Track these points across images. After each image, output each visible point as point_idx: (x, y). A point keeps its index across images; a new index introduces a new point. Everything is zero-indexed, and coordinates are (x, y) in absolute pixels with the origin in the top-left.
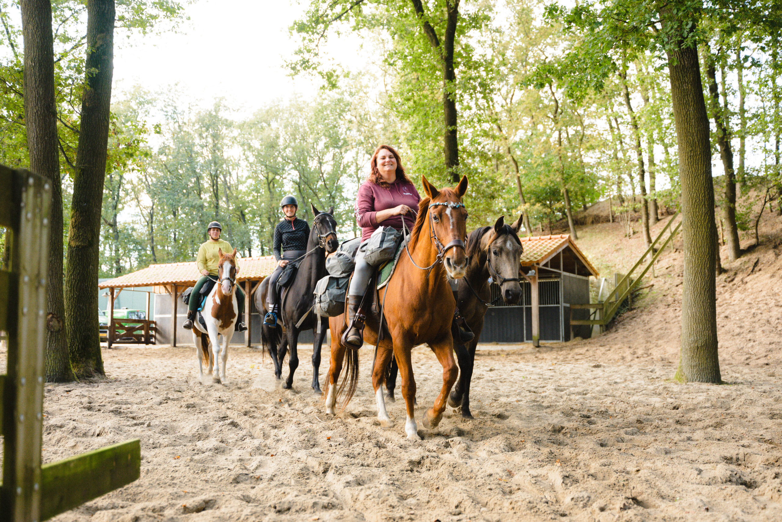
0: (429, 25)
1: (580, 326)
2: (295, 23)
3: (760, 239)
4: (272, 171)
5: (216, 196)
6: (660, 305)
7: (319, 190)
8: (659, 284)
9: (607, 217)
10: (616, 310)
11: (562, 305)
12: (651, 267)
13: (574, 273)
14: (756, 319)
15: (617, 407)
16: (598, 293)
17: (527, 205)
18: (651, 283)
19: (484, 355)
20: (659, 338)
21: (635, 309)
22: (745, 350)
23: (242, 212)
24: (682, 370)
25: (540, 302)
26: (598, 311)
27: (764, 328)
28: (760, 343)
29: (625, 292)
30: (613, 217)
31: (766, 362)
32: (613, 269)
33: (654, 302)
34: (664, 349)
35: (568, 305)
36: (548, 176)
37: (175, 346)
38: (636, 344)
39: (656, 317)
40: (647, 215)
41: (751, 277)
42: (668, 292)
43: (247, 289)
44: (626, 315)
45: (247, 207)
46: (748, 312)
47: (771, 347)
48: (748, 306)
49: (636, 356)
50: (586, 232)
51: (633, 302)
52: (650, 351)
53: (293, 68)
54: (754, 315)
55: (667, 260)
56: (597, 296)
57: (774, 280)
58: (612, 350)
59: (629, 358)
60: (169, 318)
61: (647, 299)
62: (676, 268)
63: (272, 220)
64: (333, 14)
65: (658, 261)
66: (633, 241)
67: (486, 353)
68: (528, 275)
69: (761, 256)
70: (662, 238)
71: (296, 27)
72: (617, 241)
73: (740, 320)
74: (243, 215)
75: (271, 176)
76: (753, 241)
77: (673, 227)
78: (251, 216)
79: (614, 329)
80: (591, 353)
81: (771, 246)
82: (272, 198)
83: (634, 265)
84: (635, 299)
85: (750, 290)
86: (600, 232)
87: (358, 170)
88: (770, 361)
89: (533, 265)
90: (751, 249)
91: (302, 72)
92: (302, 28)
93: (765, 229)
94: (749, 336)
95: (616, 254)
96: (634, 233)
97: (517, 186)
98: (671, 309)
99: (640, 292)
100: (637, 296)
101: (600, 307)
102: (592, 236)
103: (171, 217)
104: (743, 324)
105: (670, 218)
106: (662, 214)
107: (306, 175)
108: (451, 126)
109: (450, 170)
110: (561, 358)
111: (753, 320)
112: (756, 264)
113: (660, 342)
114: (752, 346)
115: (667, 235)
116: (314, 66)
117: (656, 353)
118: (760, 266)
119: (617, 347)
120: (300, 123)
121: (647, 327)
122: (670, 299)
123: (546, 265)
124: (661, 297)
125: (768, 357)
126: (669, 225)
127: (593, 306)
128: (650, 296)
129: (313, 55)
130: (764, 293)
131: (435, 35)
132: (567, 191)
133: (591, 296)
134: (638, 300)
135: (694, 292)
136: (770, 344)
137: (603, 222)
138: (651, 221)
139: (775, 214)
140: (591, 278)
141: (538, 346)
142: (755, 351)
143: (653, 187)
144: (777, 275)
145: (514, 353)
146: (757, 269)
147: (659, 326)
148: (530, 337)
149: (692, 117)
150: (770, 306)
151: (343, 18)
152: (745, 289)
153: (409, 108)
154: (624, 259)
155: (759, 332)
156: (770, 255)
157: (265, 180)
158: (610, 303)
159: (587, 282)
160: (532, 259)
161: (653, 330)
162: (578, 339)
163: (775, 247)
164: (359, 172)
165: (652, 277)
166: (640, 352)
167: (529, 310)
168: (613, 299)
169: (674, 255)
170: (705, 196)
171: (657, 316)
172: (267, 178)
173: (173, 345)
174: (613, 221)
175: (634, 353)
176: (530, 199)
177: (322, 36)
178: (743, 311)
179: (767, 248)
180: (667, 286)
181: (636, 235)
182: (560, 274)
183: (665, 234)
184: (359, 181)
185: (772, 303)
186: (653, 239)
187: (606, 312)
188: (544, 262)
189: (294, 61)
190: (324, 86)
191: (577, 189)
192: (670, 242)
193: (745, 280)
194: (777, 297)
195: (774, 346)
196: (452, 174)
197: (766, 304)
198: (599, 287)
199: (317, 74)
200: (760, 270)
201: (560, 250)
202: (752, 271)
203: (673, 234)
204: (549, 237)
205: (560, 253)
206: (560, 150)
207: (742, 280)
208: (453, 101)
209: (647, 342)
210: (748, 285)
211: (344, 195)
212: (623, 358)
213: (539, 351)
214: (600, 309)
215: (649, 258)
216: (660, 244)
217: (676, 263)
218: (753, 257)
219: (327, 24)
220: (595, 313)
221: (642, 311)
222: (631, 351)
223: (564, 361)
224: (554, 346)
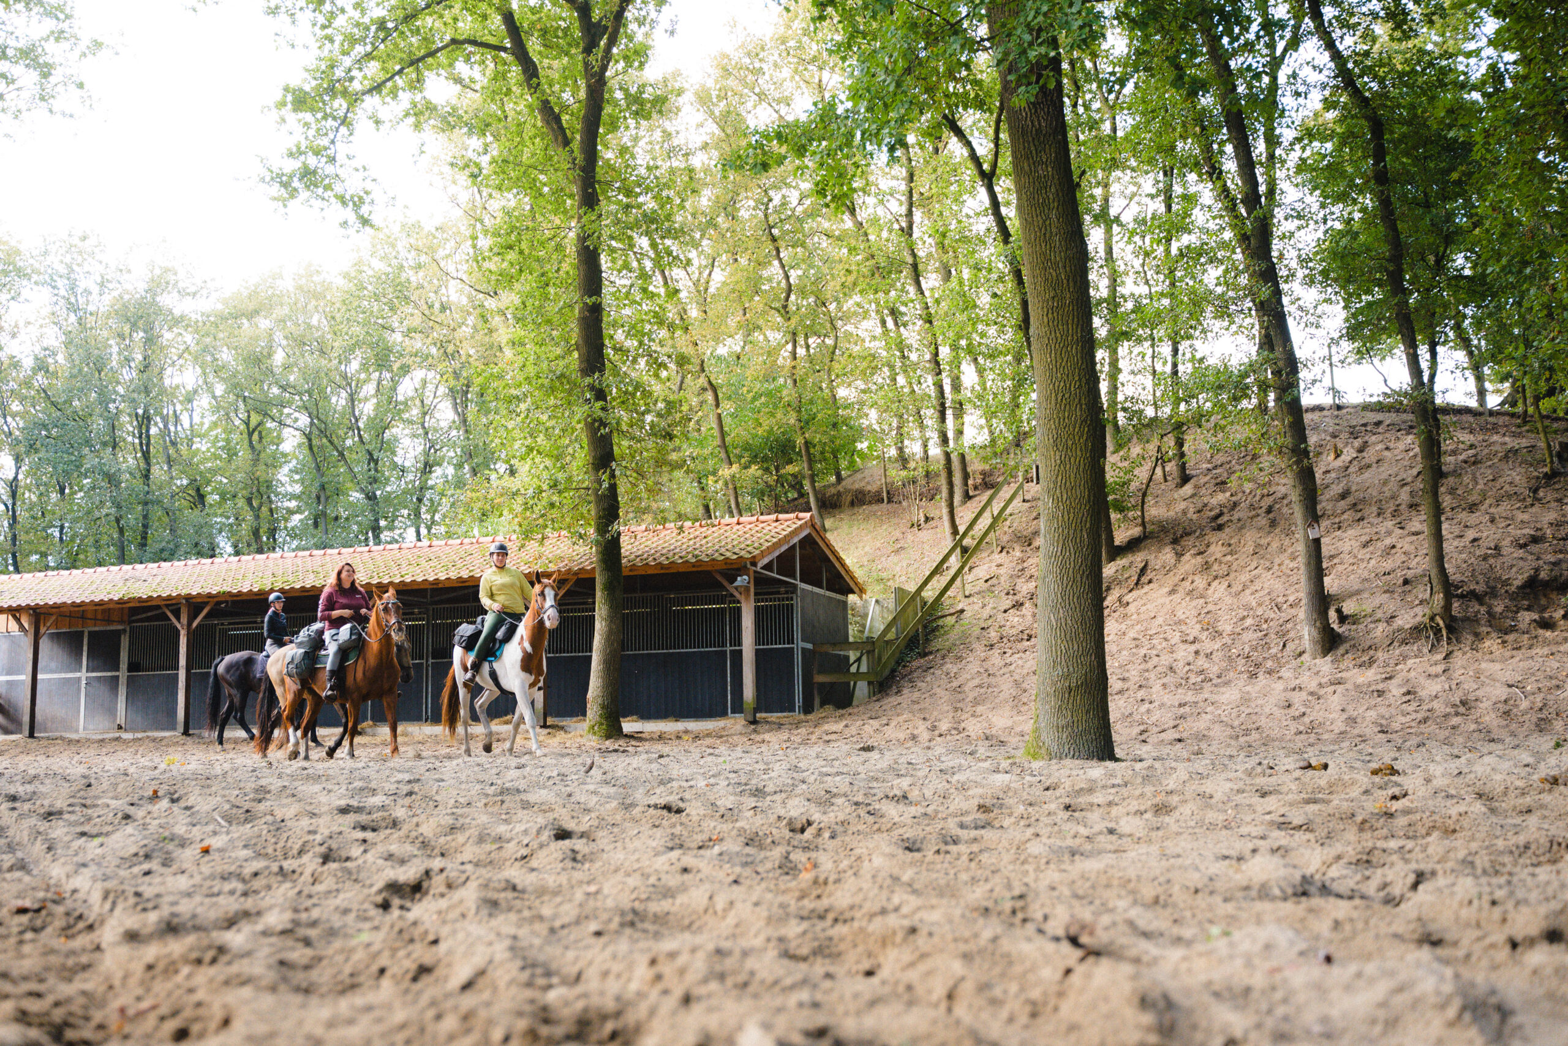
0: (551, 108)
1: (832, 684)
2: (286, 89)
3: (1149, 528)
4: (255, 409)
5: (146, 455)
6: (976, 645)
7: (350, 449)
8: (973, 609)
9: (879, 492)
10: (897, 655)
11: (800, 645)
12: (959, 580)
13: (821, 587)
14: (1150, 665)
15: (926, 791)
16: (864, 626)
17: (735, 468)
18: (959, 607)
19: (652, 739)
20: (976, 702)
21: (931, 653)
22: (1137, 717)
23: (198, 490)
24: (1039, 737)
25: (759, 638)
26: (864, 658)
27: (1165, 680)
28: (1162, 705)
29: (913, 620)
30: (888, 493)
31: (1177, 736)
32: (890, 583)
33: (965, 643)
34: (988, 720)
35: (810, 646)
36: (773, 415)
37: (31, 735)
38: (935, 713)
39: (970, 666)
40: (951, 484)
41: (1135, 593)
42: (989, 622)
43: (184, 619)
44: (915, 664)
45: (208, 483)
46: (1134, 654)
47: (1182, 710)
48: (1134, 643)
49: (937, 733)
50: (841, 519)
51: (927, 641)
52: (963, 725)
53: (285, 185)
54: (1145, 658)
55: (986, 567)
56: (862, 632)
57: (1176, 597)
58: (893, 724)
59: (925, 736)
60: (22, 682)
61: (953, 636)
62: (1002, 579)
63: (255, 503)
64: (365, 77)
65: (971, 569)
66: (925, 535)
67: (656, 736)
68: (736, 584)
69: (1151, 557)
70: (977, 527)
71: (289, 98)
72: (897, 534)
73: (1120, 667)
74: (201, 497)
75: (255, 419)
76: (1136, 531)
77: (996, 507)
78: (217, 497)
79: (894, 689)
80: (853, 730)
81: (1168, 540)
82: (256, 461)
83: (928, 573)
84: (931, 637)
85: (1134, 617)
86: (867, 519)
87: (425, 414)
88: (1184, 735)
89: (745, 567)
90: (1133, 545)
91: (304, 194)
92: (301, 101)
93: (1155, 511)
94: (1141, 694)
95: (894, 558)
96: (927, 519)
97: (716, 432)
98: (996, 652)
99: (940, 622)
100: (934, 630)
101: (869, 647)
102: (851, 527)
103: (54, 496)
104: (1127, 675)
105: (989, 493)
106: (976, 488)
107: (322, 417)
108: (590, 297)
109: (588, 380)
110: (798, 739)
111: (1143, 666)
112: (1143, 571)
113: (980, 709)
114: (1148, 711)
115: (985, 521)
116: (327, 181)
117: (974, 727)
118: (1150, 575)
119: (901, 719)
120: (314, 321)
121: (955, 684)
122: (993, 635)
123: (768, 567)
124: (977, 631)
125: (1180, 728)
126: (989, 502)
127: (855, 646)
128: (958, 629)
129: (324, 160)
130: (1160, 620)
131: (561, 129)
132: (807, 444)
133: (850, 632)
134: (936, 637)
135: (1062, 579)
136: (1180, 705)
137: (870, 503)
138: (957, 498)
139: (1171, 484)
140: (852, 598)
141: (754, 722)
142: (1154, 719)
143: (960, 433)
144: (1180, 589)
145: (708, 735)
146: (1144, 579)
147: (976, 682)
148: (738, 708)
149: (1054, 230)
150: (1173, 642)
151: (385, 91)
152: (1125, 616)
153: (512, 264)
154: (909, 565)
155: (1157, 687)
156: (1167, 555)
157: (243, 427)
158: (887, 642)
159: (845, 603)
160: (743, 553)
161: (966, 689)
162: (829, 708)
163: (1175, 541)
164: (427, 418)
165: (960, 596)
166: (944, 726)
167: (738, 656)
168: (891, 636)
169: (998, 558)
170: (1080, 386)
171: (972, 666)
172: (247, 424)
173: (27, 733)
174: (890, 501)
175: (934, 728)
176: (740, 457)
177: (344, 121)
178: (1124, 653)
179: (1161, 544)
180: (986, 613)
181: (932, 523)
182: (795, 586)
183: (980, 520)
184: (427, 433)
185: (1176, 638)
186: (962, 529)
187: (880, 658)
188: (766, 561)
189: (287, 170)
190: (345, 223)
191: (825, 439)
192: (992, 535)
193: (1126, 599)
194: (1184, 628)
195: (1187, 709)
196: (592, 388)
197: (1166, 639)
198: (865, 616)
199: (333, 200)
200: (1150, 582)
201: (796, 540)
202: (1137, 584)
203: (996, 520)
204: (773, 517)
205: (794, 546)
206: (794, 367)
207: (1120, 600)
208: (596, 249)
209: (956, 709)
210: (1132, 608)
211: (398, 460)
212: (914, 737)
213: (755, 731)
214: (868, 652)
215: (954, 562)
216: (973, 538)
217: (1002, 571)
218: (1138, 559)
219: (354, 99)
220: (859, 660)
221: (943, 657)
222: (928, 724)
223: (805, 742)
224: (783, 721)
